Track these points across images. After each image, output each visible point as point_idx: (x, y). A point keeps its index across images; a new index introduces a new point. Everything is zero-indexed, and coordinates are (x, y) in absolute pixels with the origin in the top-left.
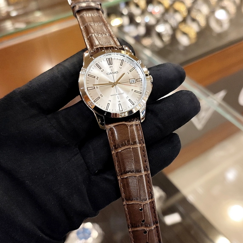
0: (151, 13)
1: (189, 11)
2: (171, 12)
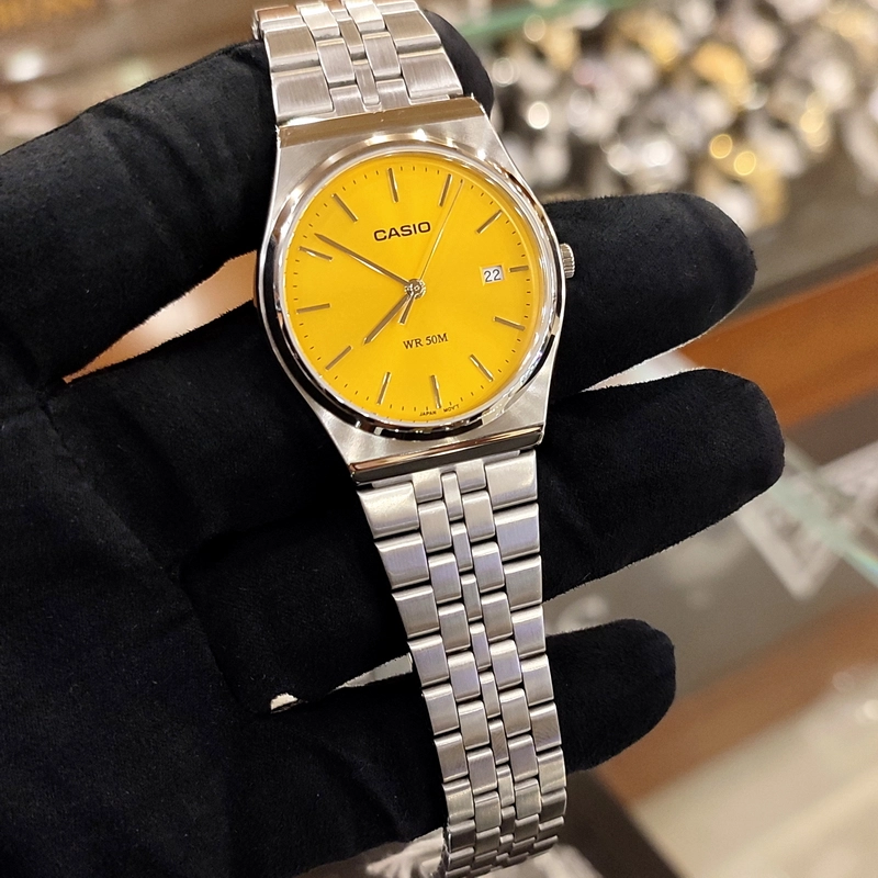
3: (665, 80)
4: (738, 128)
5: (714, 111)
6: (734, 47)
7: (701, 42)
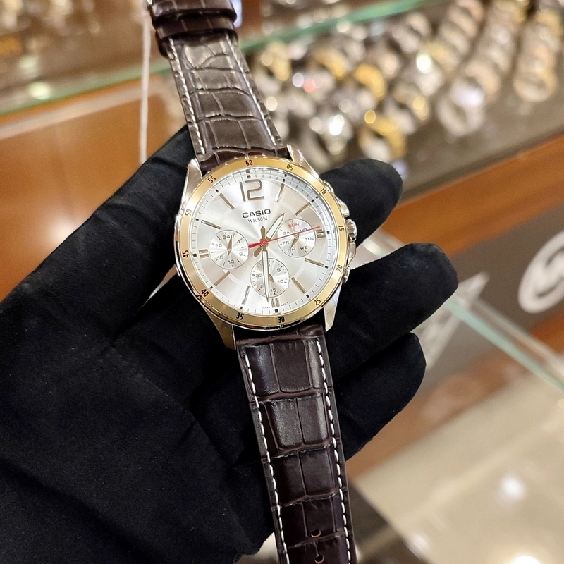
0: (302, 91)
1: (391, 85)
2: (350, 88)
3: (339, 84)
4: (380, 108)
5: (367, 100)
6: (376, 66)
7: (358, 64)
